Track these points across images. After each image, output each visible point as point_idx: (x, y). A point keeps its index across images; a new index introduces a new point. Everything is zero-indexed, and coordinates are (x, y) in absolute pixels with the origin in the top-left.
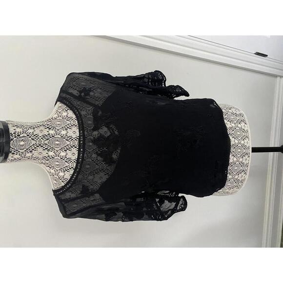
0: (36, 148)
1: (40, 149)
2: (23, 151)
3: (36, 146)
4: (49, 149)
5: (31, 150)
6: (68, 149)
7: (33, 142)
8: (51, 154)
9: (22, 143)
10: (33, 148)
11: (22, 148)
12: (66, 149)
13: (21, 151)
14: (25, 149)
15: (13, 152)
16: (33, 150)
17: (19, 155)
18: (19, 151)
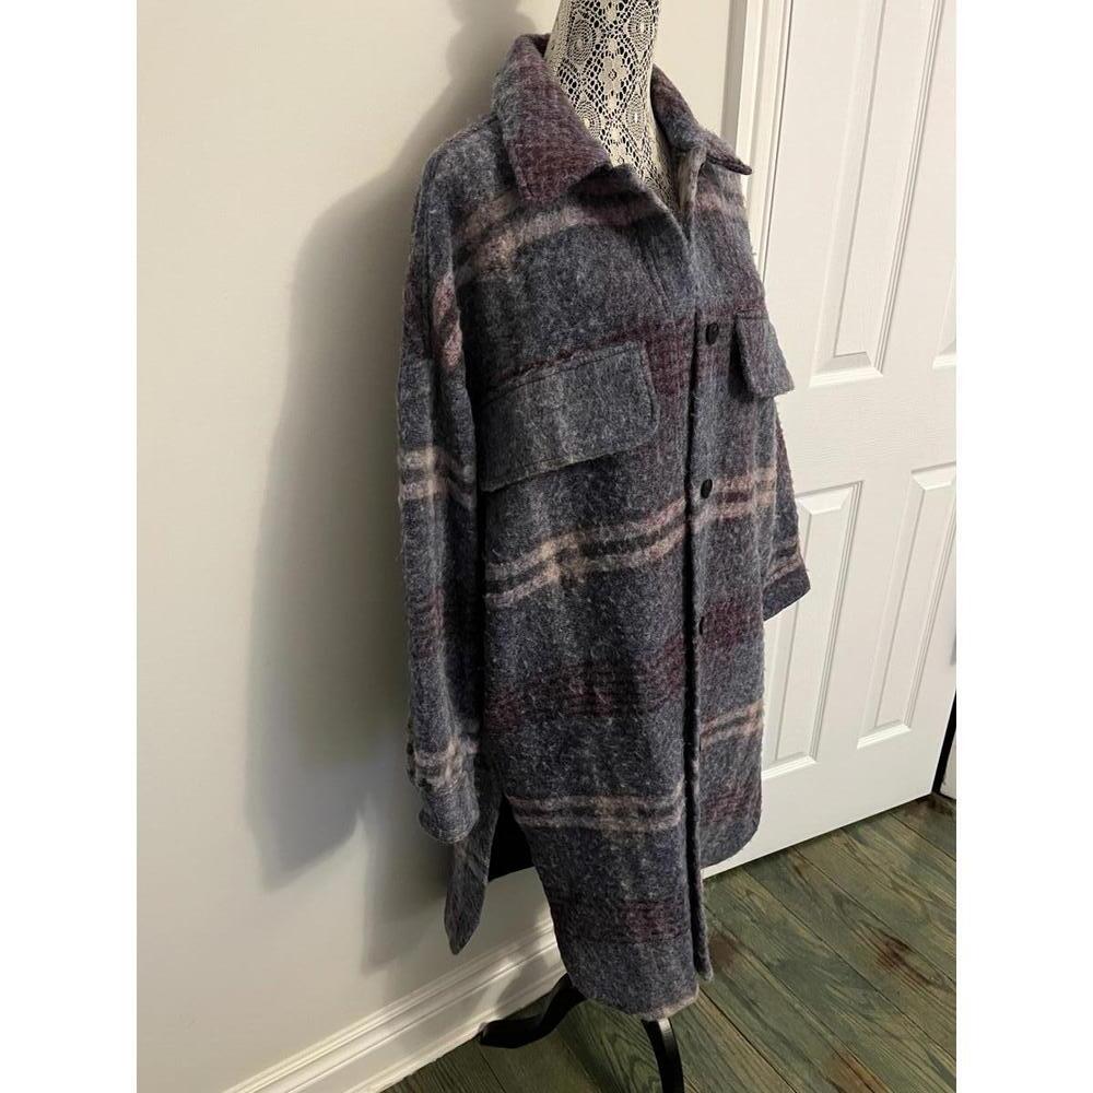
0: (629, 61)
1: (623, 74)
2: (626, 31)
3: (632, 62)
4: (624, 96)
5: (626, 50)
6: (628, 144)
7: (640, 55)
8: (612, 104)
9: (642, 28)
10: (629, 56)
11: (633, 30)
12: (627, 140)
13: (626, 25)
14: (628, 36)
15: (626, 6)
16: (626, 55)
17: (615, 22)
18: (625, 21)
